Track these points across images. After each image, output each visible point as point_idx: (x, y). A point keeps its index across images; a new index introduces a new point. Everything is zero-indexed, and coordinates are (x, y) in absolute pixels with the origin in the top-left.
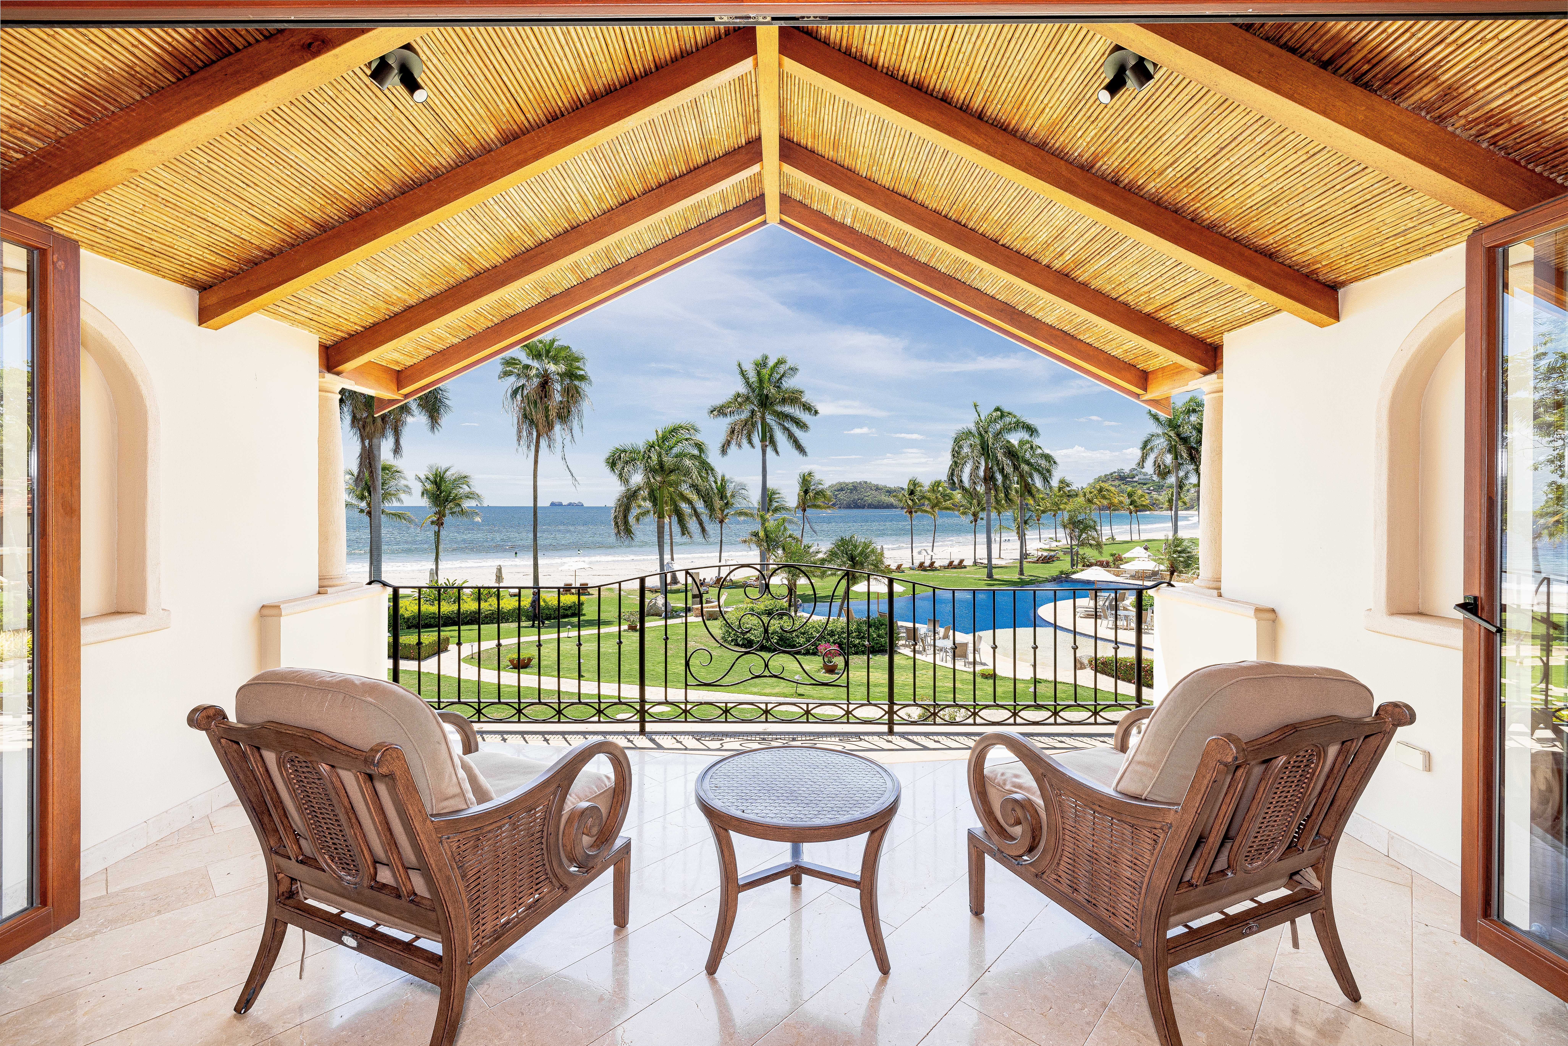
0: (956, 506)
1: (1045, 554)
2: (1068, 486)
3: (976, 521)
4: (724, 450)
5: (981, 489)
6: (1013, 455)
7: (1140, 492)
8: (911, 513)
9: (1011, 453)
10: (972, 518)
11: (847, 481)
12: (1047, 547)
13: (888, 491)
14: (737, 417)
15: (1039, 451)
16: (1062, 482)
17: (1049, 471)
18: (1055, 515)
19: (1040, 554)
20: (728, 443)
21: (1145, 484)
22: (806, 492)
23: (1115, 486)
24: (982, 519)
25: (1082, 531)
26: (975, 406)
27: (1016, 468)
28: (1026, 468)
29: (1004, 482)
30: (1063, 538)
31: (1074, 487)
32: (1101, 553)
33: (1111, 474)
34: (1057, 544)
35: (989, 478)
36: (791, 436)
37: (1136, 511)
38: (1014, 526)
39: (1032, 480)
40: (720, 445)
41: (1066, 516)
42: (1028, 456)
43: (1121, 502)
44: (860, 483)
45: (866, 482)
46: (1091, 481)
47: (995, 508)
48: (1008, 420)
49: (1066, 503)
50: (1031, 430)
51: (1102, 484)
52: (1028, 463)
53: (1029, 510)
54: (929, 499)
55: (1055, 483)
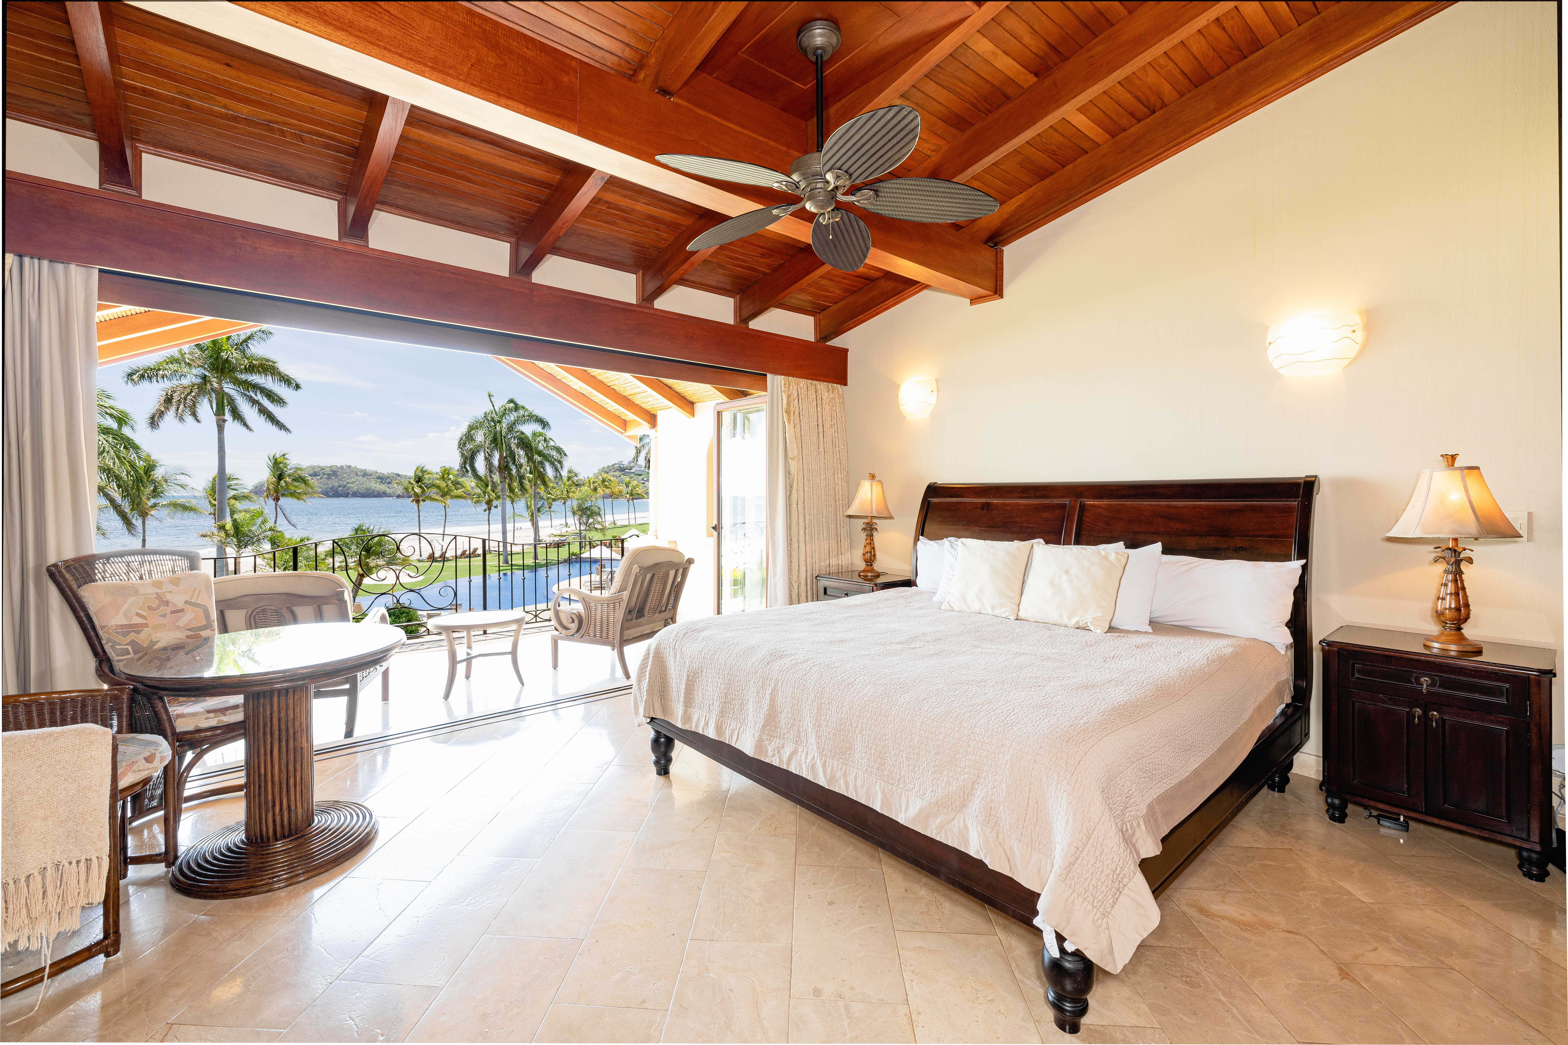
0: (468, 495)
1: (557, 539)
2: (577, 476)
3: (489, 509)
4: (154, 422)
5: (496, 477)
6: (527, 447)
7: (635, 482)
8: (418, 501)
9: (525, 443)
10: (486, 507)
11: (322, 464)
12: (558, 533)
13: (379, 478)
14: (175, 382)
15: (552, 443)
16: (570, 472)
17: (560, 462)
18: (565, 503)
19: (552, 539)
20: (161, 414)
21: (640, 475)
22: (280, 477)
23: (616, 477)
24: (496, 507)
25: (588, 517)
26: (490, 396)
27: (530, 459)
28: (537, 458)
29: (518, 471)
30: (573, 524)
31: (581, 477)
32: (604, 535)
33: (613, 465)
34: (567, 529)
35: (504, 468)
36: (263, 411)
37: (633, 499)
38: (527, 514)
39: (544, 470)
40: (149, 416)
41: (575, 503)
42: (541, 447)
43: (620, 492)
44: (342, 467)
45: (349, 467)
46: (596, 471)
47: (510, 497)
48: (521, 412)
49: (574, 492)
50: (544, 424)
51: (605, 475)
52: (540, 453)
53: (542, 498)
54: (438, 487)
55: (564, 473)
